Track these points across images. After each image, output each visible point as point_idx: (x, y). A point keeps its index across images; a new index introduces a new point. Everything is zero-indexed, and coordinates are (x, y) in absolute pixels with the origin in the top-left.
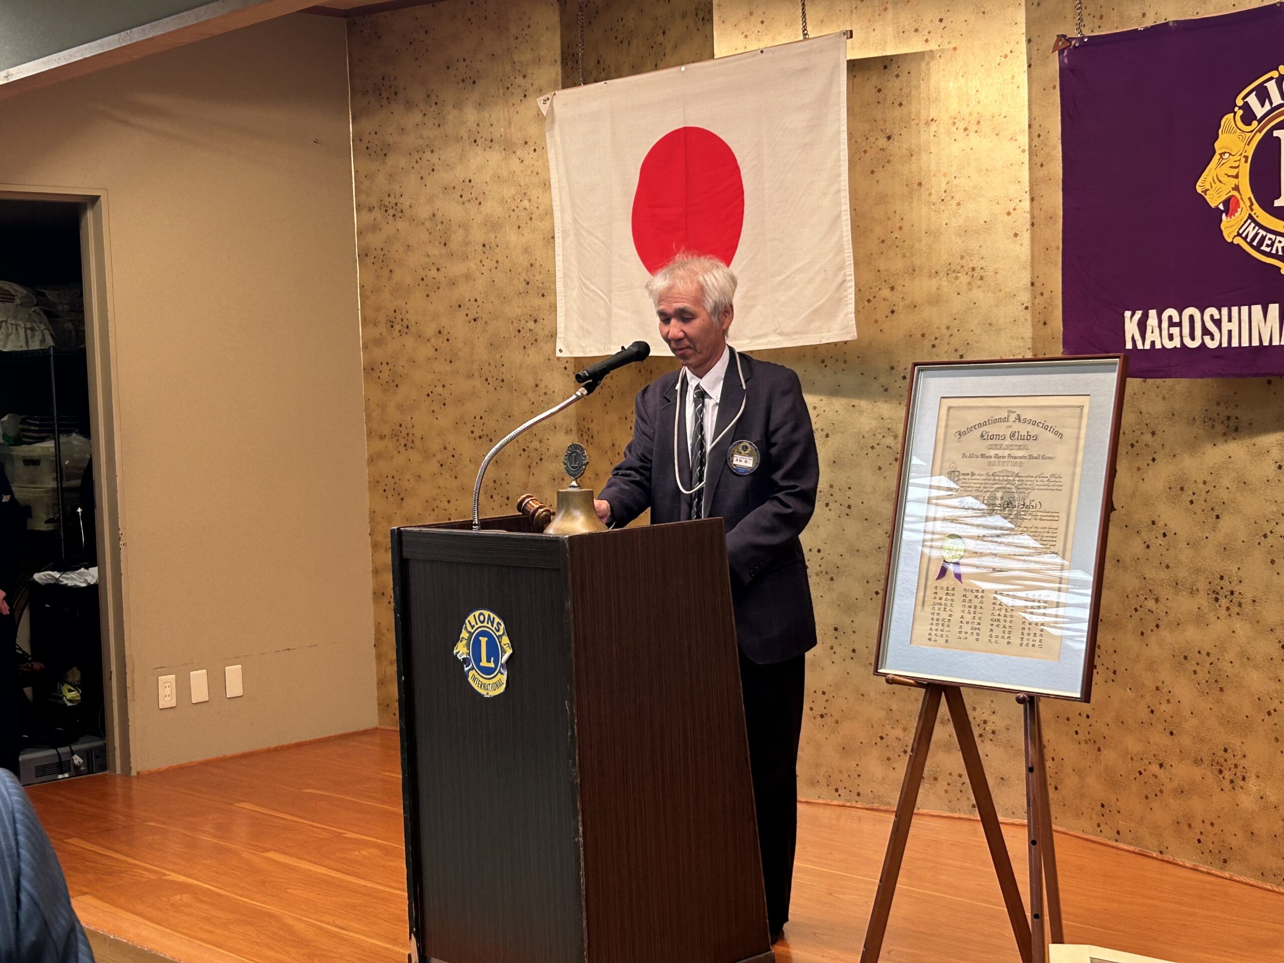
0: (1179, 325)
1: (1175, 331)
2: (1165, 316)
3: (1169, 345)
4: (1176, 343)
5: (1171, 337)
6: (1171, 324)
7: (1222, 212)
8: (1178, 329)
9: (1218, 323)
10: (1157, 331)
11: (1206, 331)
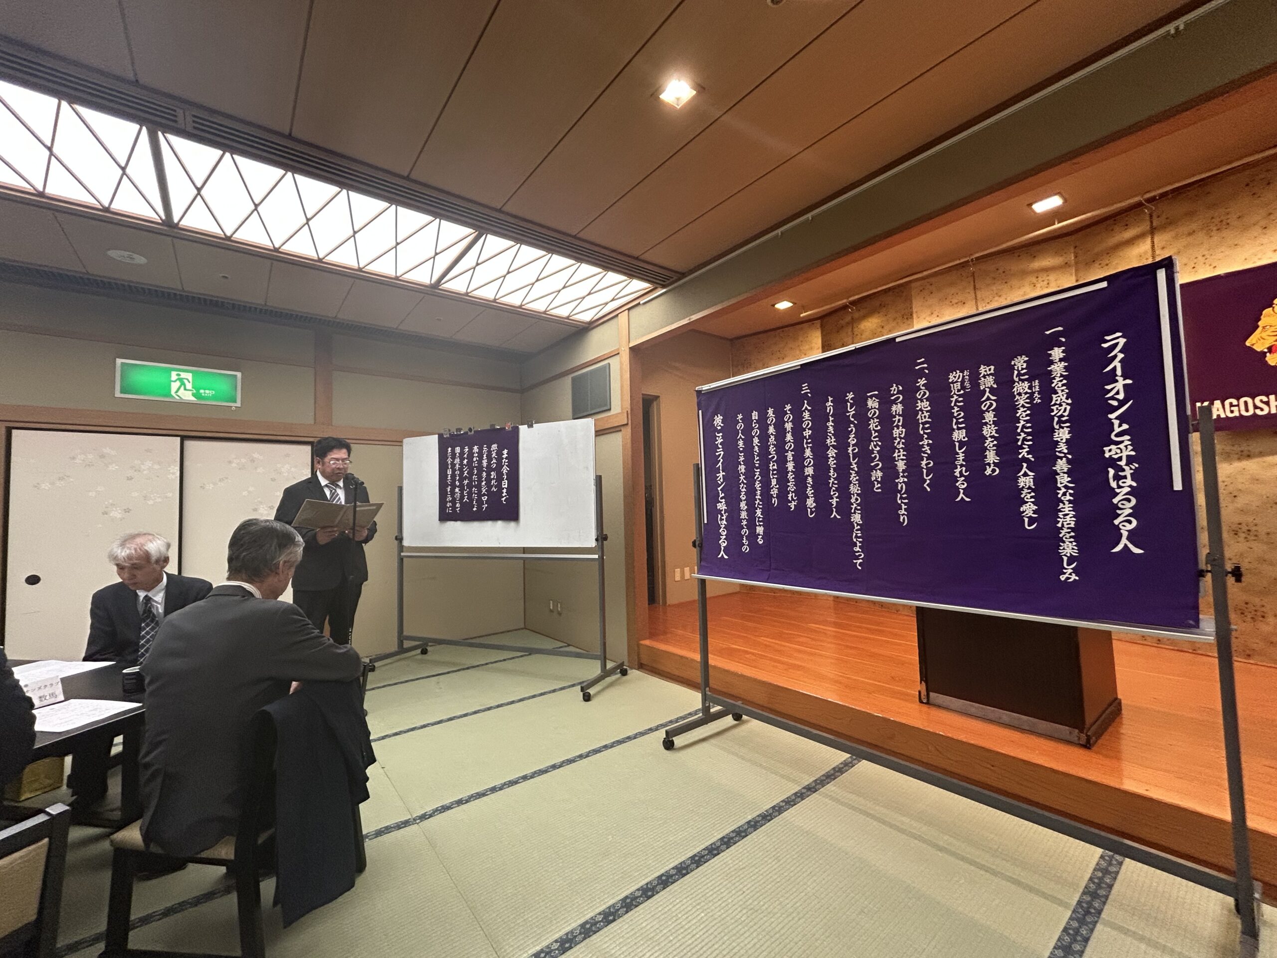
0: (1238, 405)
1: (1235, 409)
2: (1227, 402)
3: (1231, 415)
4: (1236, 414)
5: (1232, 412)
6: (1231, 405)
7: (1266, 353)
8: (1237, 408)
9: (1267, 403)
10: (1221, 410)
11: (1256, 407)
